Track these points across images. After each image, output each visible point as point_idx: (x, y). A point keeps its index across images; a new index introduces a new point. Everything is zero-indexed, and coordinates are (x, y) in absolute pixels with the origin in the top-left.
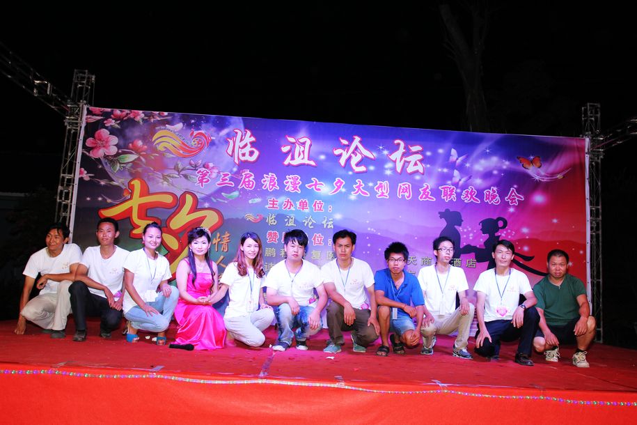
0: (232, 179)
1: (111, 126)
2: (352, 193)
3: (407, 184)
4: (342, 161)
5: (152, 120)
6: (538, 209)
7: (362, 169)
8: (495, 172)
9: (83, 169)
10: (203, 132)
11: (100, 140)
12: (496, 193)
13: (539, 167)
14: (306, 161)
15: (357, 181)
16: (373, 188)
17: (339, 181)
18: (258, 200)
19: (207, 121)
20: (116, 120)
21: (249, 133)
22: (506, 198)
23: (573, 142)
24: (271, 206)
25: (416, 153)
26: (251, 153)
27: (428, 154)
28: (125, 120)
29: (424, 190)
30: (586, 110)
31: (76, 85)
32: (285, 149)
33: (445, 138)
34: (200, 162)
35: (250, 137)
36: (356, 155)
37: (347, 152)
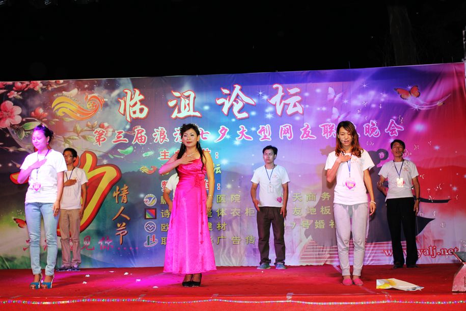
0: (125, 136)
1: (14, 97)
2: (237, 138)
3: (288, 125)
4: (225, 110)
5: (50, 89)
6: (418, 137)
7: (245, 115)
8: (374, 106)
10: (96, 95)
11: (6, 111)
12: (375, 126)
13: (418, 96)
14: (192, 113)
15: (240, 127)
16: (255, 132)
17: (223, 129)
18: (150, 153)
19: (99, 84)
20: (18, 92)
21: (138, 92)
22: (386, 130)
23: (452, 67)
24: (163, 157)
25: (295, 95)
26: (141, 110)
27: (307, 94)
28: (27, 91)
29: (305, 130)
32: (172, 104)
33: (321, 78)
34: (96, 123)
35: (139, 95)
36: (237, 103)
37: (229, 100)
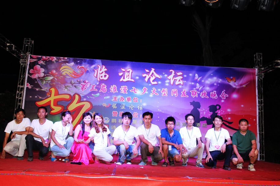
0: (96, 88)
1: (41, 64)
2: (151, 94)
3: (175, 90)
4: (146, 80)
6: (234, 100)
7: (155, 83)
8: (215, 84)
9: (28, 83)
10: (83, 66)
11: (36, 70)
12: (215, 94)
13: (235, 82)
14: (130, 80)
15: (153, 88)
16: (160, 91)
17: (145, 88)
18: (108, 97)
19: (85, 62)
20: (43, 61)
21: (104, 67)
22: (220, 96)
23: (250, 70)
24: (114, 100)
25: (180, 76)
26: (105, 76)
27: (185, 76)
28: (48, 61)
29: (183, 92)
30: (256, 56)
31: (25, 45)
32: (120, 74)
33: (192, 69)
34: (82, 80)
35: (105, 69)
36: (152, 77)
37: (149, 75)
